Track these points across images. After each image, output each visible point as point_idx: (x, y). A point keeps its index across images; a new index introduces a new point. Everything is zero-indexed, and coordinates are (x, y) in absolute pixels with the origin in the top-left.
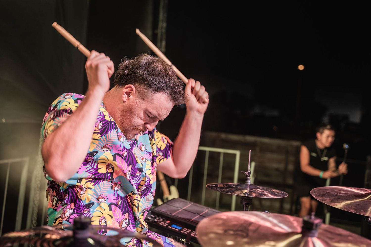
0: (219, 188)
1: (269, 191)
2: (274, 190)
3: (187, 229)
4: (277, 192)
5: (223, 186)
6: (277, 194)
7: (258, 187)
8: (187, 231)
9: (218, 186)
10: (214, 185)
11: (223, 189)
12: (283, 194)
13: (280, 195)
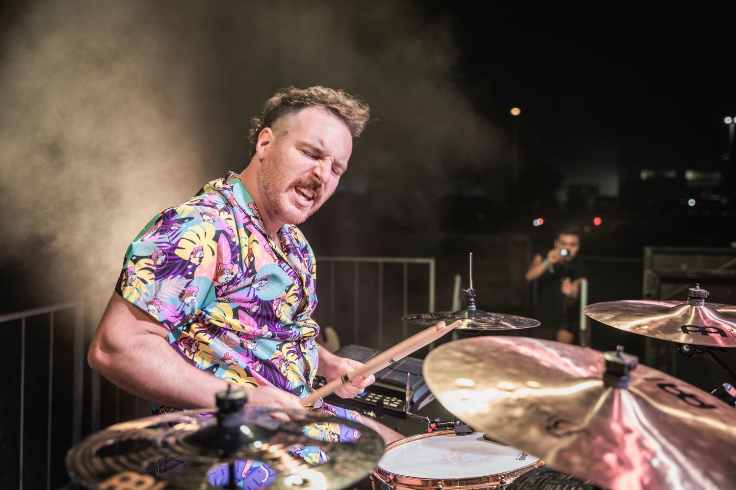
0: (424, 321)
1: (508, 319)
2: (515, 317)
3: (375, 395)
4: (522, 320)
5: (430, 317)
6: (522, 323)
7: (489, 313)
8: (376, 398)
9: (421, 317)
10: (415, 317)
11: (433, 322)
12: (532, 322)
13: (529, 324)
